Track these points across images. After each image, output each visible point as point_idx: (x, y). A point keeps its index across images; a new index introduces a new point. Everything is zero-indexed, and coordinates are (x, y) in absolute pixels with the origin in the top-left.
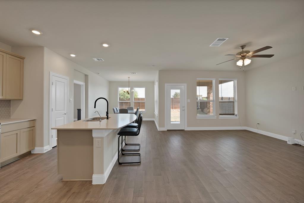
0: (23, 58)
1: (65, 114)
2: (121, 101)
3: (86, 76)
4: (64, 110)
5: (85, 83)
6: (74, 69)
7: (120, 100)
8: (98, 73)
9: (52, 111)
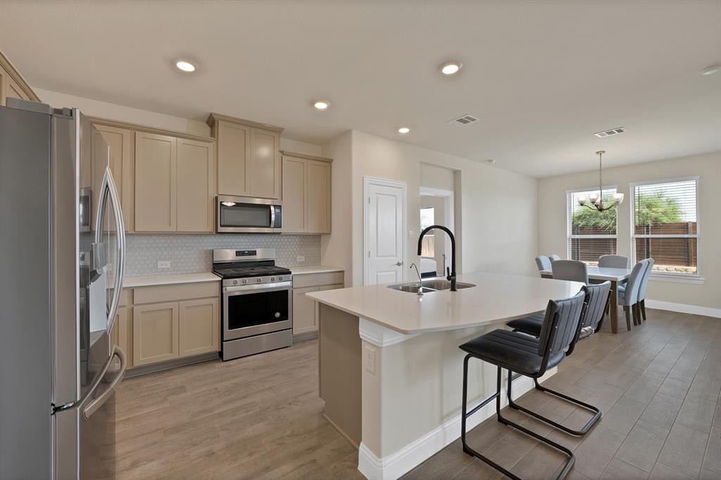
0: (330, 162)
1: (399, 264)
2: (577, 237)
3: (456, 173)
4: (396, 256)
5: (453, 192)
6: (421, 163)
7: (573, 233)
8: (490, 161)
9: (369, 256)
